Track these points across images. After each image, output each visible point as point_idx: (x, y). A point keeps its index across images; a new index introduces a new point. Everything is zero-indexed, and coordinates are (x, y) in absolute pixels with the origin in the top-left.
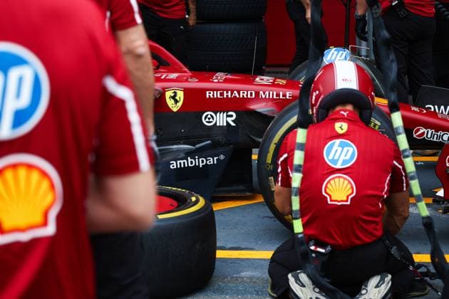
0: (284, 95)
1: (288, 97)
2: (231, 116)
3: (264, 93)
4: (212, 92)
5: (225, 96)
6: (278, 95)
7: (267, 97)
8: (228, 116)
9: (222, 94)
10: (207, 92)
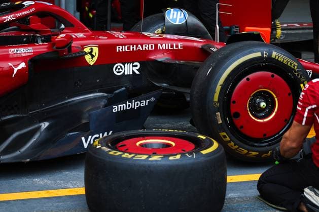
0: (177, 46)
1: (179, 48)
2: (136, 66)
3: (162, 45)
4: (121, 47)
5: (131, 50)
6: (172, 46)
7: (164, 48)
8: (134, 66)
9: (129, 48)
10: (117, 47)
